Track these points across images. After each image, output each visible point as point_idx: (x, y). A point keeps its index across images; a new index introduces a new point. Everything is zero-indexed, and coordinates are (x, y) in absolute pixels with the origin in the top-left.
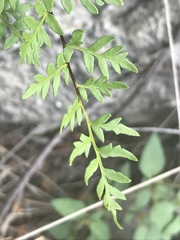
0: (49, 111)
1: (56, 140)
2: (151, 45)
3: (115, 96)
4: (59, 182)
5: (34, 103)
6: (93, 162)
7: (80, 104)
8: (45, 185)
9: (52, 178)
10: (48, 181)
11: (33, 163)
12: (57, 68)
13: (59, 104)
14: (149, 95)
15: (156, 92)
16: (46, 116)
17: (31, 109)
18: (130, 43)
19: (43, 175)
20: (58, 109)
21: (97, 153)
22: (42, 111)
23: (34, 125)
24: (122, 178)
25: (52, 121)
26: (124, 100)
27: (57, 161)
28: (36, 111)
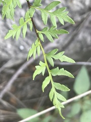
0: (15, 52)
1: (20, 71)
2: (81, 9)
3: (58, 42)
4: (21, 99)
5: (6, 46)
6: (47, 78)
7: (39, 43)
8: (12, 101)
9: (16, 96)
10: (14, 98)
11: (5, 86)
12: (25, 21)
13: (22, 48)
14: (80, 42)
15: (85, 39)
16: (13, 55)
17: (3, 50)
18: (68, 8)
19: (11, 94)
20: (21, 51)
21: (50, 73)
22: (11, 52)
23: (5, 61)
24: (65, 88)
25: (17, 59)
26: (64, 45)
27: (20, 85)
28: (7, 52)
